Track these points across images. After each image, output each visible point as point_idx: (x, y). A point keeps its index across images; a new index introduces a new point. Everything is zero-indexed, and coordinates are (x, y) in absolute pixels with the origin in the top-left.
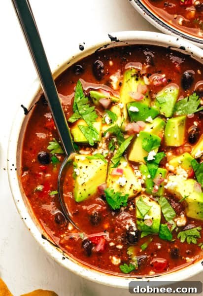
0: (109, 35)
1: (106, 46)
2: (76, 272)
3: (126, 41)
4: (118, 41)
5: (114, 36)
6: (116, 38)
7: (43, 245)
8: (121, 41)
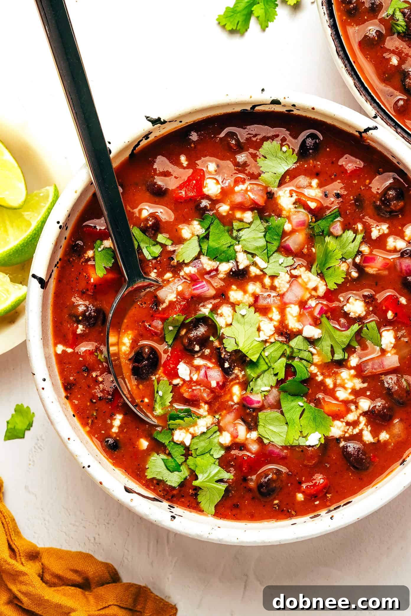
0: (147, 118)
1: (146, 137)
2: (200, 536)
3: (178, 118)
4: (165, 122)
5: (155, 117)
6: (159, 119)
7: (132, 504)
8: (170, 122)
